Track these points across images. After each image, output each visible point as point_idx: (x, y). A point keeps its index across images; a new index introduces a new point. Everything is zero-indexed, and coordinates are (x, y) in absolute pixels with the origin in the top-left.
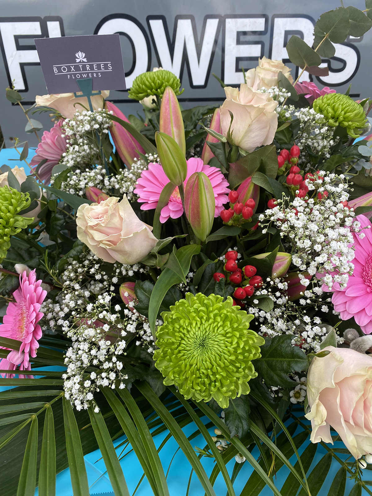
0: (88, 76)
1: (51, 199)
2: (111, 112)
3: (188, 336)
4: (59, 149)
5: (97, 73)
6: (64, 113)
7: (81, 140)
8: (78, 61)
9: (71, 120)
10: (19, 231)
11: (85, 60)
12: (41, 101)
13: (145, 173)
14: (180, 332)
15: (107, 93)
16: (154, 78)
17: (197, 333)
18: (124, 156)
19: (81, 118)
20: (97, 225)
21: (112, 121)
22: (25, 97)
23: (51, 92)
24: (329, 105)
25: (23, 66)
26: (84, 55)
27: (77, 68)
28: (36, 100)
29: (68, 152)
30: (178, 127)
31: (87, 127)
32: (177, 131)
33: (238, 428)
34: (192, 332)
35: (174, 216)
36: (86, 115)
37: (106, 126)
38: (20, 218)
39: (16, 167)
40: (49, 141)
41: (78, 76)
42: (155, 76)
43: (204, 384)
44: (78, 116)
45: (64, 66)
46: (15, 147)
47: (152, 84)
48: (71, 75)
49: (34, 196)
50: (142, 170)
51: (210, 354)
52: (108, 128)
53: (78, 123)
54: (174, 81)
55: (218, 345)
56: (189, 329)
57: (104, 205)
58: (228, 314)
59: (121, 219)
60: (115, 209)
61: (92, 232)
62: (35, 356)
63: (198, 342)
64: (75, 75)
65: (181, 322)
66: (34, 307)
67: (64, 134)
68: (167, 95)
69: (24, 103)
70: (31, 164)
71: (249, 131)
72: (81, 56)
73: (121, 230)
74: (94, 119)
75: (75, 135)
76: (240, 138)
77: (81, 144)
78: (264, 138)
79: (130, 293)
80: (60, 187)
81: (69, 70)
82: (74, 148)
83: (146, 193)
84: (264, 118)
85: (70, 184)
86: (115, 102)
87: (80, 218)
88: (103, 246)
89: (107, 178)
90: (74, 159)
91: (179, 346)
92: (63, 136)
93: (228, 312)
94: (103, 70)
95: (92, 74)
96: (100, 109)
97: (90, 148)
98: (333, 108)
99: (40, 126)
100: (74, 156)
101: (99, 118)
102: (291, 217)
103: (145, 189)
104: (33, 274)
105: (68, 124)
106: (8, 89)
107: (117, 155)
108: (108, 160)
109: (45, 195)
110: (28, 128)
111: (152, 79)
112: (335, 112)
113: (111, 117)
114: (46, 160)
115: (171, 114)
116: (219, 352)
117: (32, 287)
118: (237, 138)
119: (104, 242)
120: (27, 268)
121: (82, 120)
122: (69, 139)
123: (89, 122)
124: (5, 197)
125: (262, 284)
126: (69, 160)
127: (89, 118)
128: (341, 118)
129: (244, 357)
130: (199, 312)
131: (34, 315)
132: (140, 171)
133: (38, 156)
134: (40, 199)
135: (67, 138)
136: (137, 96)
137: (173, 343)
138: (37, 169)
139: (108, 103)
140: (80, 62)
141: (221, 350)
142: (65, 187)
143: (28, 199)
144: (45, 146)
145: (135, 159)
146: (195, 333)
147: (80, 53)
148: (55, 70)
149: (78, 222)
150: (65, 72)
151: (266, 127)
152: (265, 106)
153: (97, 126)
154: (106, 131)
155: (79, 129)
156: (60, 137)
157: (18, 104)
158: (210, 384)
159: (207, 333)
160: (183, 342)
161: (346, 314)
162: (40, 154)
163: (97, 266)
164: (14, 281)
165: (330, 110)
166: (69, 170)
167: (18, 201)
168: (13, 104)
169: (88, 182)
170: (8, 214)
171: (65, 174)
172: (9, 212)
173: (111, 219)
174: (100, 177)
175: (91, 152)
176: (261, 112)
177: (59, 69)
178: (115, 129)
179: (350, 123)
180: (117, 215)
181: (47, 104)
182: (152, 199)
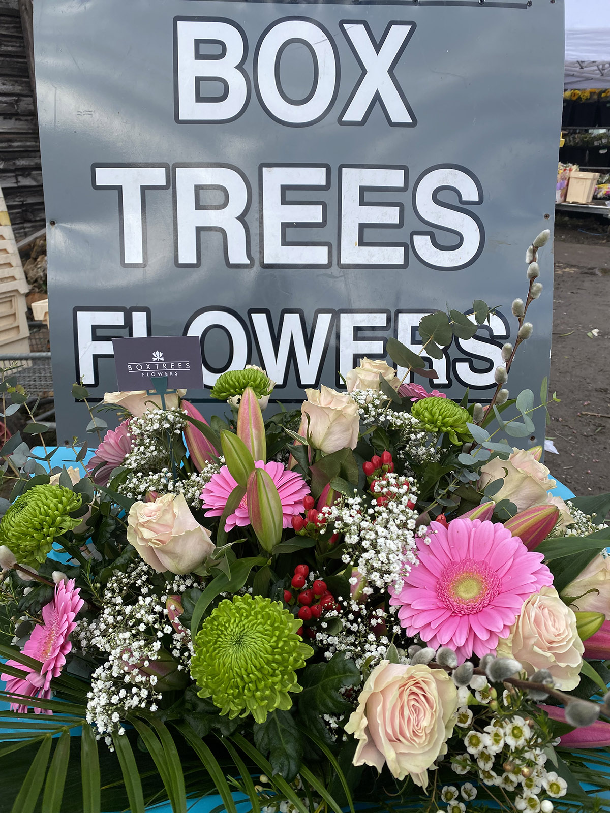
0: (164, 374)
1: (105, 501)
2: (186, 412)
3: (225, 633)
4: (122, 450)
5: (174, 372)
6: (134, 411)
7: (148, 440)
8: (154, 359)
9: (140, 419)
10: (64, 531)
11: (162, 359)
12: (110, 398)
13: (215, 477)
14: (218, 629)
15: (183, 392)
16: (240, 377)
17: (234, 629)
18: (197, 460)
19: (150, 416)
20: (148, 521)
21: (187, 421)
22: (92, 393)
23: (122, 389)
24: (426, 409)
25: (96, 357)
26: (161, 354)
27: (153, 366)
28: (104, 398)
29: (131, 453)
30: (257, 428)
31: (156, 426)
32: (257, 432)
33: (282, 766)
34: (230, 629)
35: (240, 524)
36: (157, 414)
37: (179, 426)
38: (68, 518)
39: (71, 468)
40: (112, 441)
41: (153, 374)
42: (240, 375)
43: (238, 687)
44: (148, 415)
45: (139, 364)
46: (73, 447)
47: (237, 383)
48: (145, 373)
49: (87, 499)
50: (213, 473)
51: (245, 652)
52: (181, 429)
53: (148, 422)
54: (261, 380)
55: (255, 643)
56: (227, 625)
57: (158, 502)
58: (270, 612)
59: (174, 515)
60: (169, 505)
61: (142, 529)
62: (58, 674)
63: (235, 639)
64: (150, 373)
65: (220, 619)
66: (67, 616)
67: (131, 433)
68: (247, 396)
69: (89, 400)
70: (87, 467)
71: (329, 433)
72: (158, 355)
73: (172, 528)
74: (166, 419)
75: (142, 435)
76: (321, 441)
77: (148, 444)
78: (348, 441)
79: (177, 607)
80: (117, 490)
81: (145, 367)
82: (139, 449)
83: (212, 498)
84: (344, 420)
85: (128, 488)
86: (194, 401)
87: (132, 516)
88: (152, 545)
89: (171, 482)
90: (138, 461)
91: (215, 643)
92: (128, 435)
93: (270, 610)
94: (180, 369)
95: (169, 372)
96: (173, 408)
97: (159, 451)
98: (431, 413)
99: (105, 425)
100: (138, 457)
101: (171, 417)
102: (345, 514)
103: (212, 494)
104: (72, 583)
105: (135, 422)
106: (75, 384)
107: (190, 460)
108: (179, 465)
109: (99, 500)
110: (89, 427)
111: (237, 378)
112: (433, 416)
113: (184, 417)
114: (106, 463)
115: (250, 414)
116: (255, 650)
117: (69, 595)
118: (318, 440)
119: (153, 541)
120: (66, 577)
121: (152, 419)
122: (135, 439)
123: (160, 421)
124: (55, 494)
125: (332, 603)
126: (132, 462)
127: (160, 417)
128: (439, 423)
129: (283, 657)
130: (240, 609)
131: (67, 625)
132: (210, 474)
133: (98, 457)
134: (92, 503)
135: (132, 437)
136: (219, 396)
137: (209, 642)
138: (94, 473)
139: (184, 402)
140: (157, 361)
141: (257, 647)
142: (123, 490)
143: (79, 500)
144: (107, 447)
145: (207, 462)
146: (232, 630)
147: (157, 353)
148: (130, 367)
149: (130, 520)
150: (139, 370)
151: (349, 430)
152: (344, 408)
153: (167, 426)
154: (178, 432)
155: (147, 428)
156: (124, 436)
157: (83, 401)
158: (244, 688)
159: (245, 630)
160: (220, 639)
161: (412, 630)
162: (100, 455)
163: (144, 578)
164: (48, 593)
165: (427, 414)
166: (129, 471)
167: (68, 499)
168: (77, 401)
169: (149, 486)
170: (56, 512)
171: (124, 474)
172: (58, 510)
173: (163, 515)
174: (163, 481)
175: (159, 455)
176: (340, 414)
177: (134, 367)
178: (189, 430)
179: (449, 429)
180: (171, 512)
181: (116, 401)
182: (218, 504)
